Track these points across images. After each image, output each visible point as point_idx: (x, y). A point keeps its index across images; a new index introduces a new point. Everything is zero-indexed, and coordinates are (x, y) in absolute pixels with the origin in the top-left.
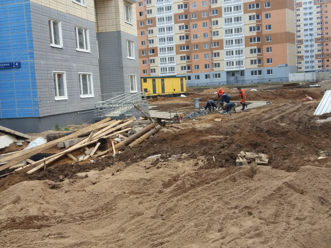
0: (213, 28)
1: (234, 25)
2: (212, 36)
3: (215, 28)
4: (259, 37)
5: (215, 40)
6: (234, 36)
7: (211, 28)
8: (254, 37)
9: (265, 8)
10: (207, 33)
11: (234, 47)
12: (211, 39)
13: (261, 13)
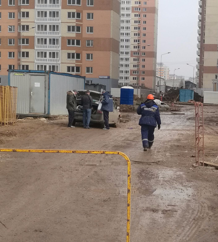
0: (22, 20)
1: (48, 21)
2: (20, 30)
3: (24, 21)
4: (78, 39)
5: (23, 36)
6: (48, 35)
7: (19, 20)
8: (73, 39)
9: (87, 6)
10: (14, 26)
11: (48, 48)
12: (19, 33)
13: (82, 12)
